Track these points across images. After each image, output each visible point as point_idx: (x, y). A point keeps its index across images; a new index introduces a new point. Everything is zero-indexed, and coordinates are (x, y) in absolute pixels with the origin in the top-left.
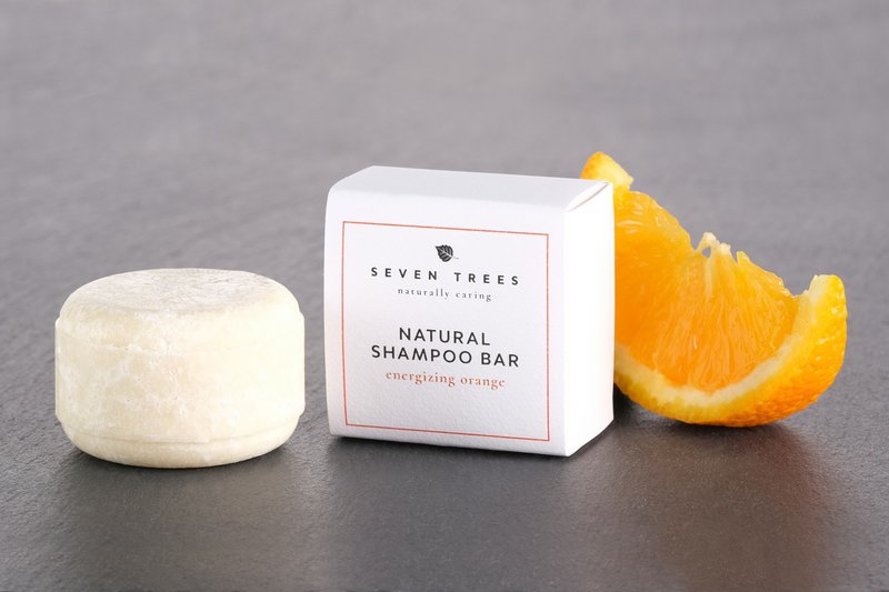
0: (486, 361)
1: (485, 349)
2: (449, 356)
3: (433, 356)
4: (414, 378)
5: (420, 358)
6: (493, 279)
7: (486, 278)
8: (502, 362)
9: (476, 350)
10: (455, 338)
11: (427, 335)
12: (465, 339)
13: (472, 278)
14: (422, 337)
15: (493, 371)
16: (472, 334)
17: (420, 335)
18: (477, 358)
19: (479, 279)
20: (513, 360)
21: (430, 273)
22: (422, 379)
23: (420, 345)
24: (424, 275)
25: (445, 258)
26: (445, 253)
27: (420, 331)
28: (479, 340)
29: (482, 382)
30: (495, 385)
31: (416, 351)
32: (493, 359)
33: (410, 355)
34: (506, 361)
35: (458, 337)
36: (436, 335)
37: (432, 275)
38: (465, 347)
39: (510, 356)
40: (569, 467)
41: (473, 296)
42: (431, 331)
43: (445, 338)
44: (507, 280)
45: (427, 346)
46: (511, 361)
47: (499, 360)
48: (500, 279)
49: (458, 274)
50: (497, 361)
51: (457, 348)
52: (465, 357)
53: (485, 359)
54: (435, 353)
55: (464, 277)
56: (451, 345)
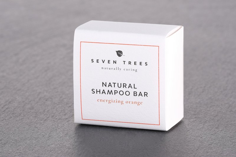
0: (135, 95)
1: (135, 90)
2: (121, 93)
3: (115, 93)
4: (108, 101)
5: (110, 94)
6: (138, 63)
7: (135, 63)
8: (141, 95)
9: (132, 90)
10: (124, 86)
11: (113, 85)
12: (127, 86)
13: (130, 63)
14: (111, 86)
15: (138, 99)
16: (130, 84)
17: (110, 85)
18: (132, 94)
19: (133, 63)
20: (146, 94)
21: (114, 61)
22: (111, 101)
23: (110, 89)
24: (111, 62)
25: (119, 56)
26: (119, 53)
27: (110, 83)
28: (133, 87)
29: (134, 103)
30: (139, 104)
31: (108, 91)
32: (138, 94)
33: (106, 93)
34: (143, 95)
35: (125, 86)
36: (116, 85)
37: (115, 62)
38: (127, 89)
39: (145, 93)
40: (167, 135)
41: (130, 70)
42: (114, 83)
43: (119, 86)
44: (143, 64)
45: (113, 89)
46: (145, 95)
47: (140, 94)
48: (140, 63)
49: (124, 62)
50: (139, 95)
51: (124, 90)
52: (127, 93)
53: (135, 94)
54: (116, 92)
55: (127, 63)
56: (122, 89)
